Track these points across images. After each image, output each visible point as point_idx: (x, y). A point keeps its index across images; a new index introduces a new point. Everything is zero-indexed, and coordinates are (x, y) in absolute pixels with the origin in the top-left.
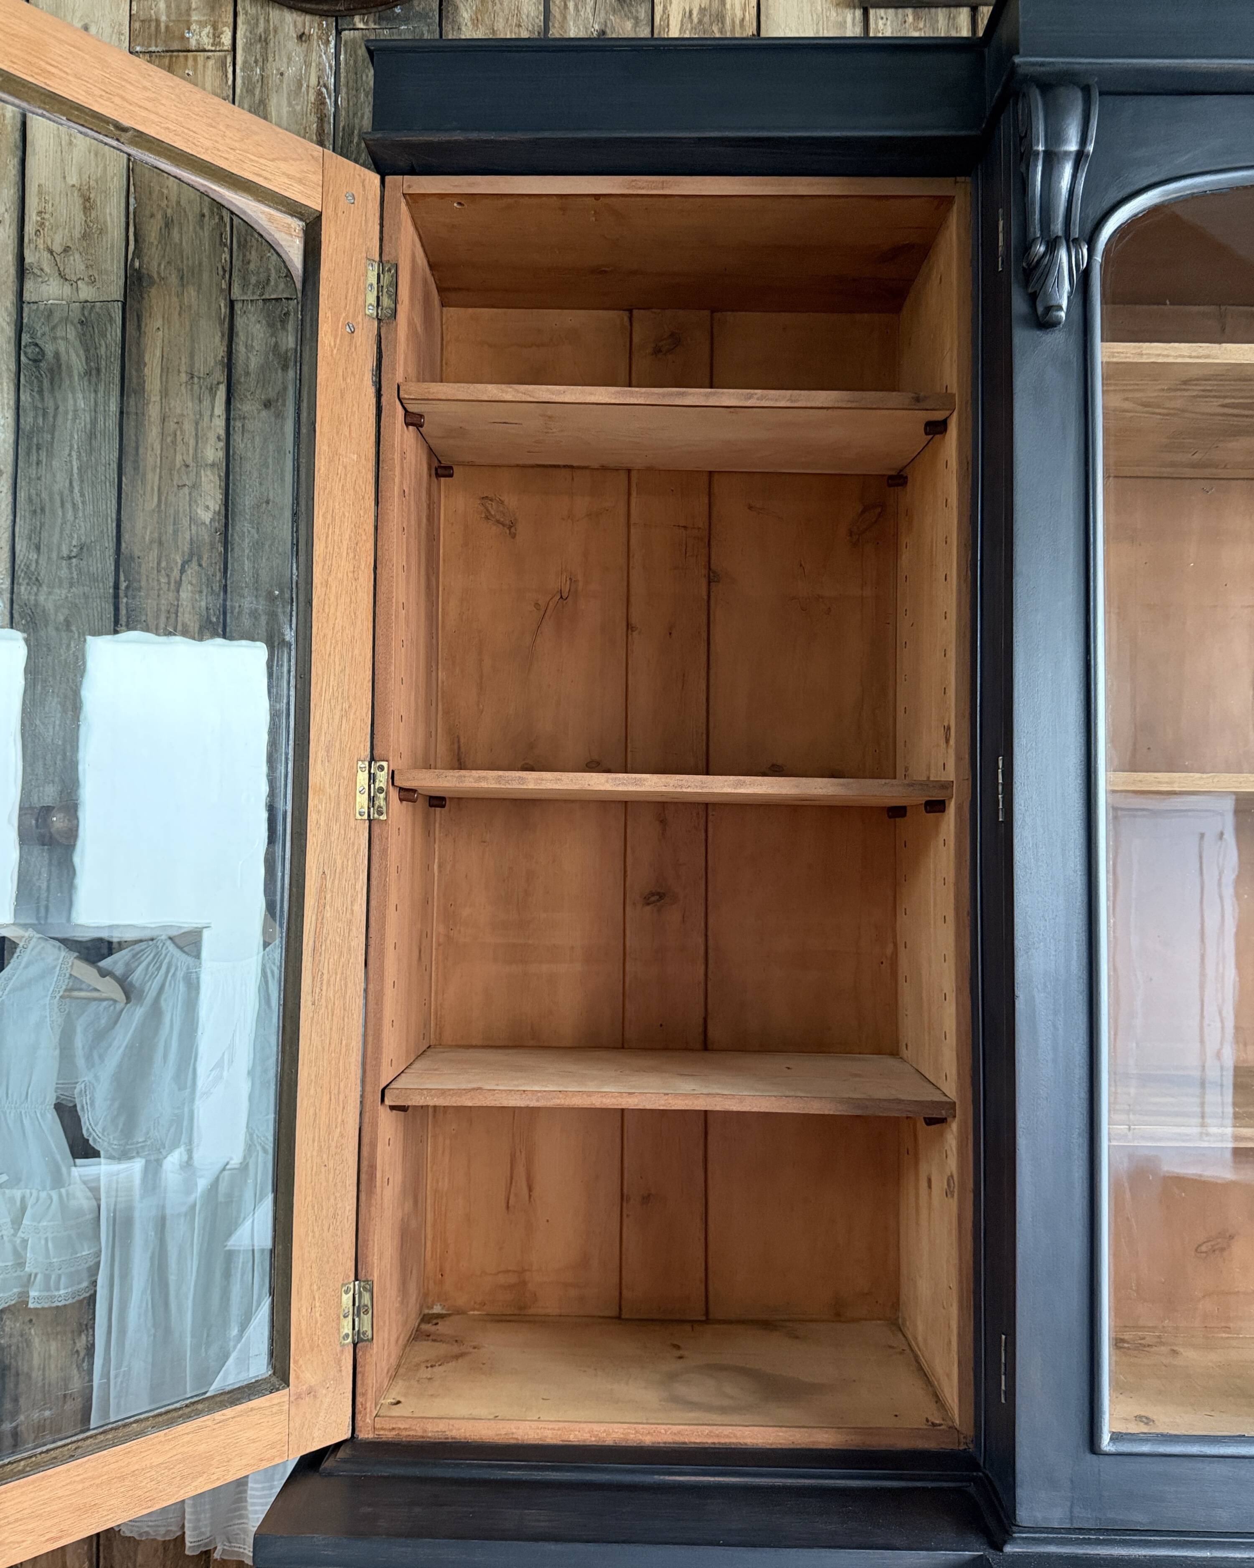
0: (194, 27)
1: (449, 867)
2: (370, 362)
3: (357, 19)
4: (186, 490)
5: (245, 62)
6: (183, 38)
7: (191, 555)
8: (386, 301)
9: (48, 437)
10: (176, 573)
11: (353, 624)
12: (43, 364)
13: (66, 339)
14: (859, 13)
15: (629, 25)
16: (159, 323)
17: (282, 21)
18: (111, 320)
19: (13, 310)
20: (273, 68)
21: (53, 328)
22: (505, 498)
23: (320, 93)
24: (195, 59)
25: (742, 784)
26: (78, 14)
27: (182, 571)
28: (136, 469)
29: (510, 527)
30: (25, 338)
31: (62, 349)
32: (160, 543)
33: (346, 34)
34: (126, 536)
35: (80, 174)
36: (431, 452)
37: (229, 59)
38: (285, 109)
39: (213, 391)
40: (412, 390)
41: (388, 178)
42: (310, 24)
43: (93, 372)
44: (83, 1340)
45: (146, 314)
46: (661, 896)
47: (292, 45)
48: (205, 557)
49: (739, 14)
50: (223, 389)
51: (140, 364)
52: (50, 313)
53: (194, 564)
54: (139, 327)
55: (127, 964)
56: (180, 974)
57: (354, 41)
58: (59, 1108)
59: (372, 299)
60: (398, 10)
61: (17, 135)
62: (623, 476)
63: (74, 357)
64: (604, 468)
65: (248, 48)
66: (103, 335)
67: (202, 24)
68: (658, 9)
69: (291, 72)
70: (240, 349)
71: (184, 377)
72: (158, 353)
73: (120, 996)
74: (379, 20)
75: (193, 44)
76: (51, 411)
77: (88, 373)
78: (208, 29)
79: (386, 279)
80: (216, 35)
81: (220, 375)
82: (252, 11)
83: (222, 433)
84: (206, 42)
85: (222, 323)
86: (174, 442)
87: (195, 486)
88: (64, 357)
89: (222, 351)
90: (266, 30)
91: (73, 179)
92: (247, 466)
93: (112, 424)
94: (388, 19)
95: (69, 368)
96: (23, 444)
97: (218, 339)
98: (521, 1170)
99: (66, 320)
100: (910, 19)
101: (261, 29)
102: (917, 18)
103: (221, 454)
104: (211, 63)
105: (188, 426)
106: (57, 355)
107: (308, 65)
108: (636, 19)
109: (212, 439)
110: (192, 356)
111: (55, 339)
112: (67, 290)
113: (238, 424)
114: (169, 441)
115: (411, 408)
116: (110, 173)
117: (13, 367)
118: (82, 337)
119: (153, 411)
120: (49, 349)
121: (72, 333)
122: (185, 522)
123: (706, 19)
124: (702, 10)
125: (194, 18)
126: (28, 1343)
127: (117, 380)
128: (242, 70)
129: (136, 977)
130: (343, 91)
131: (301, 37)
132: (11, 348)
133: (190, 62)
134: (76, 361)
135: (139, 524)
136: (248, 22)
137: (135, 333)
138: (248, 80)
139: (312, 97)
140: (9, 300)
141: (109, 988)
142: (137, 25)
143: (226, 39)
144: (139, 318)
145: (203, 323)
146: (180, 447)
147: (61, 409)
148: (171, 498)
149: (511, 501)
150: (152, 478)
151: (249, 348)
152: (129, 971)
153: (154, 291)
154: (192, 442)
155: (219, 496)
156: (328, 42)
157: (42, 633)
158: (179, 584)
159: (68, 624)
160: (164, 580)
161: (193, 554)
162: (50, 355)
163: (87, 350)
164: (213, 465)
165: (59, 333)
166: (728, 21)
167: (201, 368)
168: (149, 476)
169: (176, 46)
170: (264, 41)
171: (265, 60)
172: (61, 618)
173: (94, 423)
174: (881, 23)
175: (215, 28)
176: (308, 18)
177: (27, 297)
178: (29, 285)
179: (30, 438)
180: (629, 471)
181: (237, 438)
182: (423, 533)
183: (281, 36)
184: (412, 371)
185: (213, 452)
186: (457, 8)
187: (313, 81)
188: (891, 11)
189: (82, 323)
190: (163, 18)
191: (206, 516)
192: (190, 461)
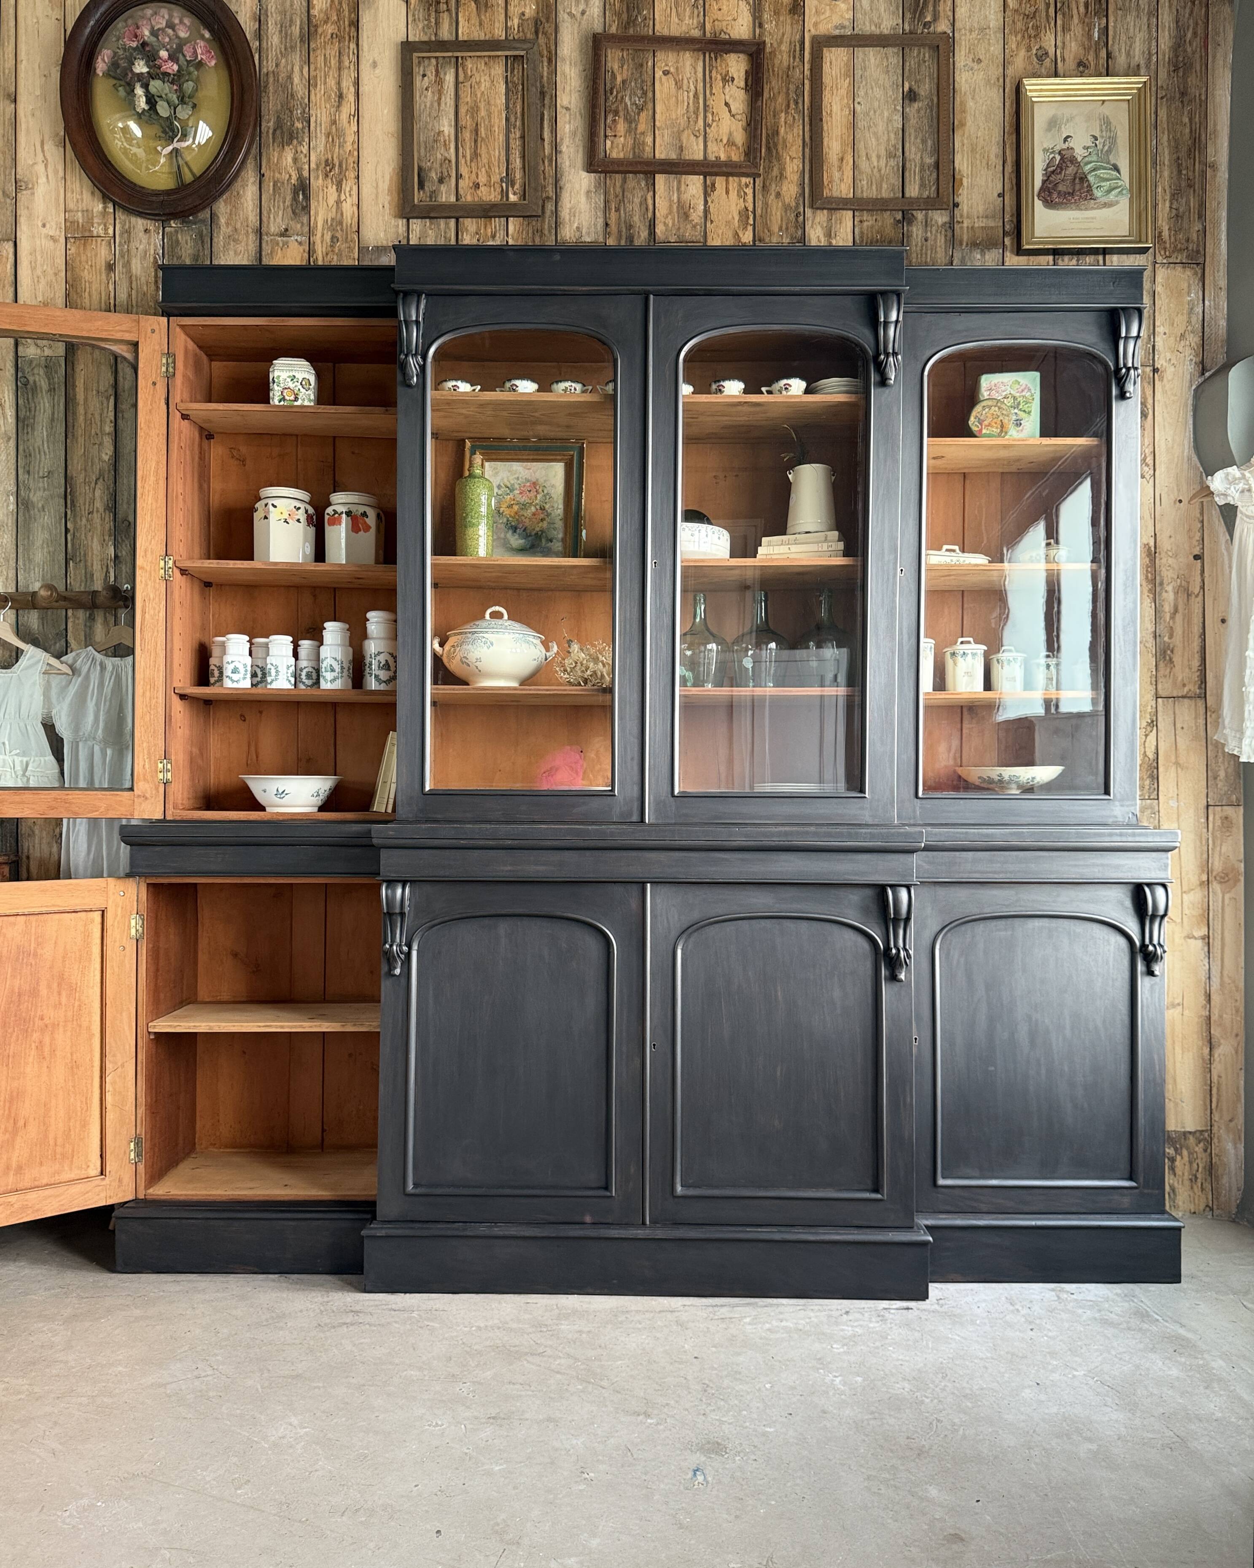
0: (95, 225)
1: (217, 616)
2: (164, 396)
3: (172, 222)
4: (97, 446)
5: (120, 242)
6: (90, 230)
7: (100, 475)
8: (171, 370)
9: (32, 421)
10: (93, 485)
11: (157, 501)
12: (29, 387)
13: (39, 374)
14: (405, 221)
15: (299, 226)
16: (82, 367)
17: (137, 223)
18: (60, 366)
19: (14, 360)
20: (133, 245)
21: (33, 369)
22: (241, 448)
23: (155, 258)
24: (96, 241)
25: (318, 566)
26: (40, 218)
27: (96, 483)
28: (73, 436)
29: (243, 461)
30: (20, 374)
31: (37, 380)
32: (85, 470)
33: (167, 229)
34: (69, 467)
35: (43, 295)
36: (201, 429)
37: (112, 241)
38: (139, 265)
39: (108, 399)
40: (182, 406)
41: (171, 318)
42: (150, 225)
43: (52, 390)
44: (57, 831)
45: (76, 363)
46: (314, 629)
47: (141, 234)
48: (106, 476)
49: (350, 222)
50: (112, 398)
51: (74, 386)
52: (31, 362)
53: (101, 480)
54: (73, 369)
55: (74, 658)
56: (98, 663)
57: (171, 232)
58: (45, 725)
59: (164, 369)
60: (191, 218)
61: (13, 277)
62: (294, 438)
63: (43, 383)
64: (285, 435)
65: (121, 235)
66: (56, 372)
67: (99, 224)
68: (312, 219)
69: (141, 247)
70: (121, 379)
71: (94, 392)
72: (82, 381)
73: (70, 672)
74: (182, 223)
75: (95, 234)
76: (33, 409)
77: (50, 390)
78: (102, 226)
79: (170, 360)
80: (106, 229)
81: (111, 391)
82: (123, 217)
83: (113, 419)
84: (102, 233)
85: (111, 368)
86: (91, 423)
87: (101, 444)
88: (38, 384)
89: (112, 381)
90: (130, 227)
91: (40, 299)
92: (124, 435)
93: (62, 415)
94: (186, 222)
95: (41, 388)
96: (20, 425)
97: (110, 374)
98: (253, 749)
99: (39, 365)
100: (428, 224)
101: (127, 227)
102: (431, 223)
103: (112, 429)
104: (104, 243)
105: (97, 417)
106: (35, 382)
107: (149, 244)
108: (303, 224)
109: (108, 421)
110: (98, 382)
111: (33, 374)
112: (39, 351)
113: (120, 415)
114: (89, 422)
115: (184, 412)
116: (57, 296)
117: (14, 388)
118: (46, 374)
119: (81, 410)
120: (31, 379)
121: (42, 372)
122: (97, 460)
123: (334, 224)
124: (332, 219)
125: (95, 220)
126: (33, 832)
127: (63, 394)
128: (119, 246)
129: (78, 664)
130: (166, 256)
131: (146, 231)
132: (13, 379)
133: (94, 242)
134: (44, 384)
135: (75, 462)
136: (120, 223)
137: (71, 372)
138: (121, 251)
139: (152, 260)
140: (11, 356)
141: (65, 669)
142: (68, 224)
143: (111, 231)
144: (73, 363)
145: (103, 367)
146: (93, 425)
147: (38, 408)
148: (90, 450)
149: (244, 449)
150: (81, 440)
151: (125, 379)
152: (75, 661)
153: (79, 352)
154: (99, 424)
155: (112, 448)
156: (159, 233)
157: (32, 512)
158: (94, 489)
159: (43, 506)
160: (87, 488)
161: (101, 476)
162: (31, 382)
163: (49, 379)
164: (109, 434)
165: (36, 371)
166: (344, 225)
167: (102, 389)
168: (79, 440)
169: (87, 234)
170: (128, 232)
171: (129, 242)
172: (40, 505)
173: (53, 414)
174: (414, 226)
175: (105, 226)
176: (149, 222)
177: (20, 354)
178: (20, 348)
179: (24, 422)
180: (297, 436)
181: (120, 421)
182: (196, 465)
183: (136, 230)
184: (186, 396)
185: (108, 428)
186: (218, 217)
187: (152, 252)
188: (419, 220)
189: (46, 367)
190: (81, 221)
191: (106, 458)
192: (98, 432)
